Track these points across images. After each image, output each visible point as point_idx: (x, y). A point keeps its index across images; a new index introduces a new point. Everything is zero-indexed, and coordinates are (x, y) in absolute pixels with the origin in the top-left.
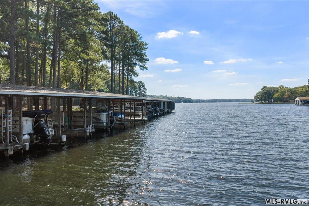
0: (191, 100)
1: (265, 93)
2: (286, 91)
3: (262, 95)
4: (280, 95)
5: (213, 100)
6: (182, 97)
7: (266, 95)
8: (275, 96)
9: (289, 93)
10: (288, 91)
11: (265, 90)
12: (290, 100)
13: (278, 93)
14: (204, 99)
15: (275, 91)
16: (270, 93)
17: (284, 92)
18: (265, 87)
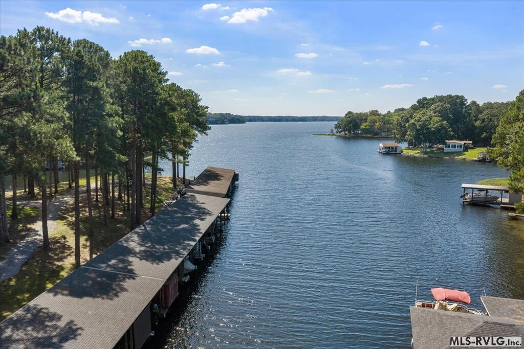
0: (242, 119)
1: (350, 122)
2: (378, 120)
3: (345, 125)
4: (369, 126)
5: (277, 117)
6: (227, 114)
7: (351, 125)
8: (363, 127)
9: (380, 123)
10: (379, 121)
11: (350, 117)
12: (382, 133)
13: (367, 122)
14: (262, 116)
15: (362, 119)
16: (357, 123)
17: (374, 122)
18: (349, 113)
